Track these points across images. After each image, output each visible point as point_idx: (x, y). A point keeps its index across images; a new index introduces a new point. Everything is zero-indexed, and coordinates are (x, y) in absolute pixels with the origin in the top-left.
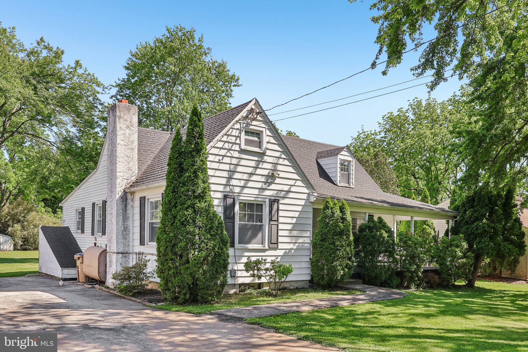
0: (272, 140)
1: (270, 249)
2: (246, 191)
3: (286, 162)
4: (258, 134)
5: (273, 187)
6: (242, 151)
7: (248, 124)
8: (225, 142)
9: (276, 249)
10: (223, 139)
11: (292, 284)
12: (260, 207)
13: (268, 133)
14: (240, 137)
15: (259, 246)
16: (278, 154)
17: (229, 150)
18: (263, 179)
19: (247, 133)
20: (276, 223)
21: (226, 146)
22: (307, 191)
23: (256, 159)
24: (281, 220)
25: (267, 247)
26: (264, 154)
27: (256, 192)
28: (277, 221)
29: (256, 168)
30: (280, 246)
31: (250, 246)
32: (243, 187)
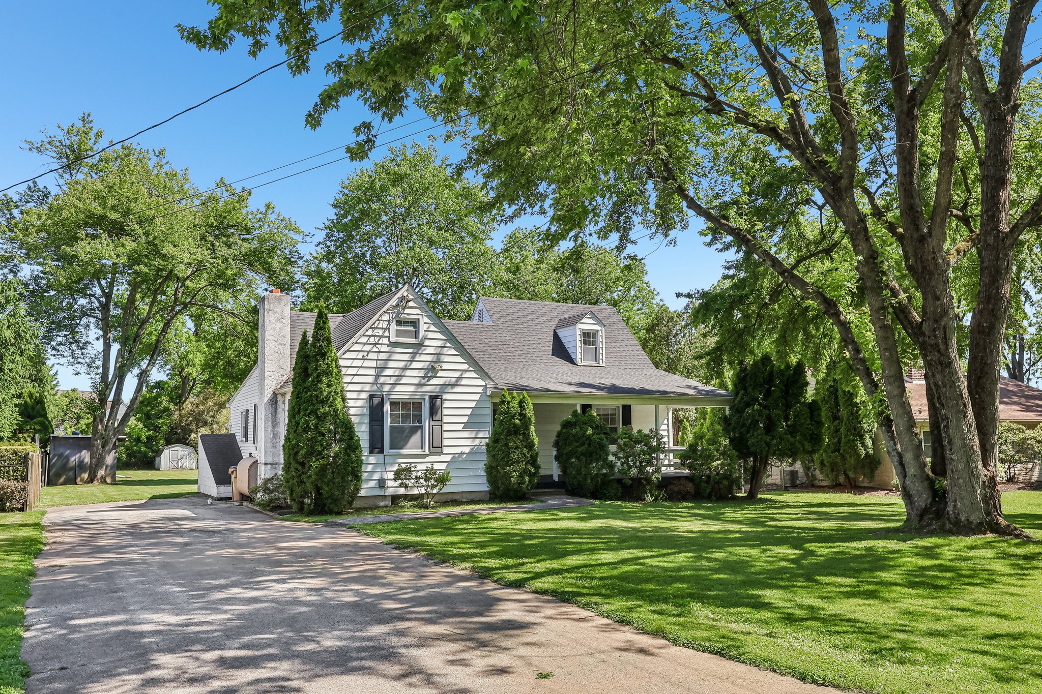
0: (433, 328)
1: (431, 454)
2: (398, 388)
3: (453, 352)
4: (414, 323)
5: (433, 381)
6: (392, 344)
7: (399, 313)
8: (370, 336)
9: (441, 453)
10: (367, 333)
11: (464, 495)
12: (418, 405)
13: (426, 320)
14: (389, 329)
15: (419, 452)
16: (439, 343)
17: (375, 344)
18: (422, 373)
19: (399, 323)
20: (440, 423)
21: (372, 340)
22: (483, 383)
23: (411, 351)
24: (445, 419)
25: (427, 452)
26: (420, 345)
27: (412, 388)
28: (441, 420)
29: (412, 361)
30: (445, 450)
31: (405, 451)
32: (395, 384)
